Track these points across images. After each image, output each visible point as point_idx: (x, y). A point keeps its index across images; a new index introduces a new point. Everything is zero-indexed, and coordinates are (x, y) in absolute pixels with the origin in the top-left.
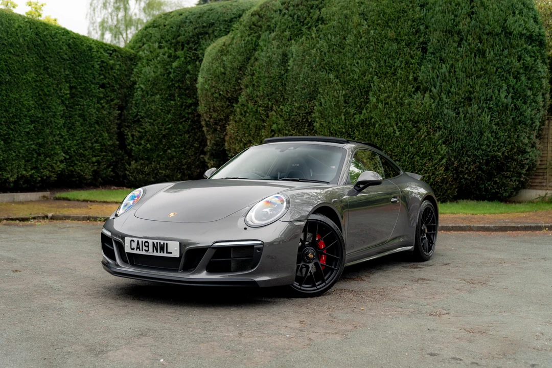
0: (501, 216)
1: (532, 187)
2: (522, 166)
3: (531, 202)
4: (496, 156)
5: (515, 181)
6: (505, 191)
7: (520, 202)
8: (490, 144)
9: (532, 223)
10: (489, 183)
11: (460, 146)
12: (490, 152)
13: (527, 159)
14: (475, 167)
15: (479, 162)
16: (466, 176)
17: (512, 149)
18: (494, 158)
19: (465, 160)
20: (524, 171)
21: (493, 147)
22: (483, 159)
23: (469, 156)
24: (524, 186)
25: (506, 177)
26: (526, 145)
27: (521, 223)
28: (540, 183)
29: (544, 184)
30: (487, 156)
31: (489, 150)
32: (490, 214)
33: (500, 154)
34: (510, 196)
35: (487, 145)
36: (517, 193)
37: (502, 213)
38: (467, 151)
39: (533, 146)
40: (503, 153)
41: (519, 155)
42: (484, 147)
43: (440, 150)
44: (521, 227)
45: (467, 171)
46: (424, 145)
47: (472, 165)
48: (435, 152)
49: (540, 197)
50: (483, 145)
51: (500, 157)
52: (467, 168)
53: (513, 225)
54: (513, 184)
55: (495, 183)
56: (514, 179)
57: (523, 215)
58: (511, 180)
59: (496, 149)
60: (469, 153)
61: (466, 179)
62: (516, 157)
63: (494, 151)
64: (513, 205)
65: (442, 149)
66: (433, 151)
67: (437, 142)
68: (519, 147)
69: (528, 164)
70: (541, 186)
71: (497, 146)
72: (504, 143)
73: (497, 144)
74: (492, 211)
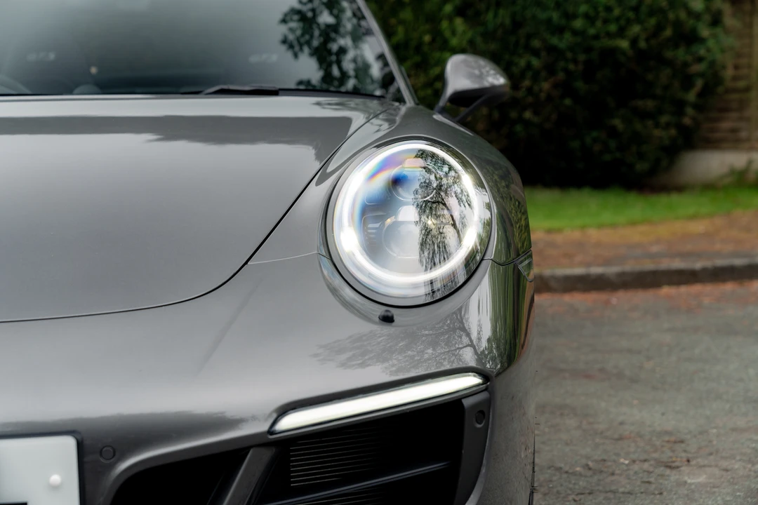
0: (635, 235)
1: (712, 144)
2: (687, 82)
3: (709, 187)
4: (613, 51)
5: (668, 126)
6: (641, 156)
7: (680, 189)
8: (597, 13)
9: (736, 254)
10: (595, 134)
11: (508, 21)
12: (596, 37)
13: (700, 60)
14: (555, 86)
15: (566, 70)
16: (528, 115)
17: (659, 28)
18: (610, 54)
19: (522, 63)
20: (691, 96)
21: (606, 21)
22: (575, 61)
23: (536, 53)
24: (691, 140)
25: (644, 115)
26: (697, 16)
27: (699, 255)
28: (734, 131)
29: (743, 134)
30: (588, 50)
31: (592, 31)
32: (600, 226)
33: (624, 44)
34: (654, 170)
35: (586, 16)
36: (672, 162)
37: (633, 223)
38: (529, 37)
39: (716, 21)
40: (634, 42)
41: (676, 46)
42: (578, 24)
43: (447, 34)
44: (704, 270)
45: (530, 99)
46: (401, 22)
47: (546, 80)
48: (433, 40)
49: (733, 172)
50: (574, 16)
51: (623, 53)
52: (530, 90)
53: (678, 264)
54: (661, 135)
55: (613, 132)
56: (664, 119)
57: (698, 227)
58: (657, 125)
59: (613, 28)
60: (536, 43)
61: (527, 123)
62: (669, 54)
63: (609, 35)
64: (663, 200)
65: (454, 33)
66: (427, 38)
67: (440, 9)
68: (677, 24)
69: (702, 75)
70: (734, 141)
71: (618, 19)
72: (636, 9)
73: (617, 12)
74: (607, 217)
